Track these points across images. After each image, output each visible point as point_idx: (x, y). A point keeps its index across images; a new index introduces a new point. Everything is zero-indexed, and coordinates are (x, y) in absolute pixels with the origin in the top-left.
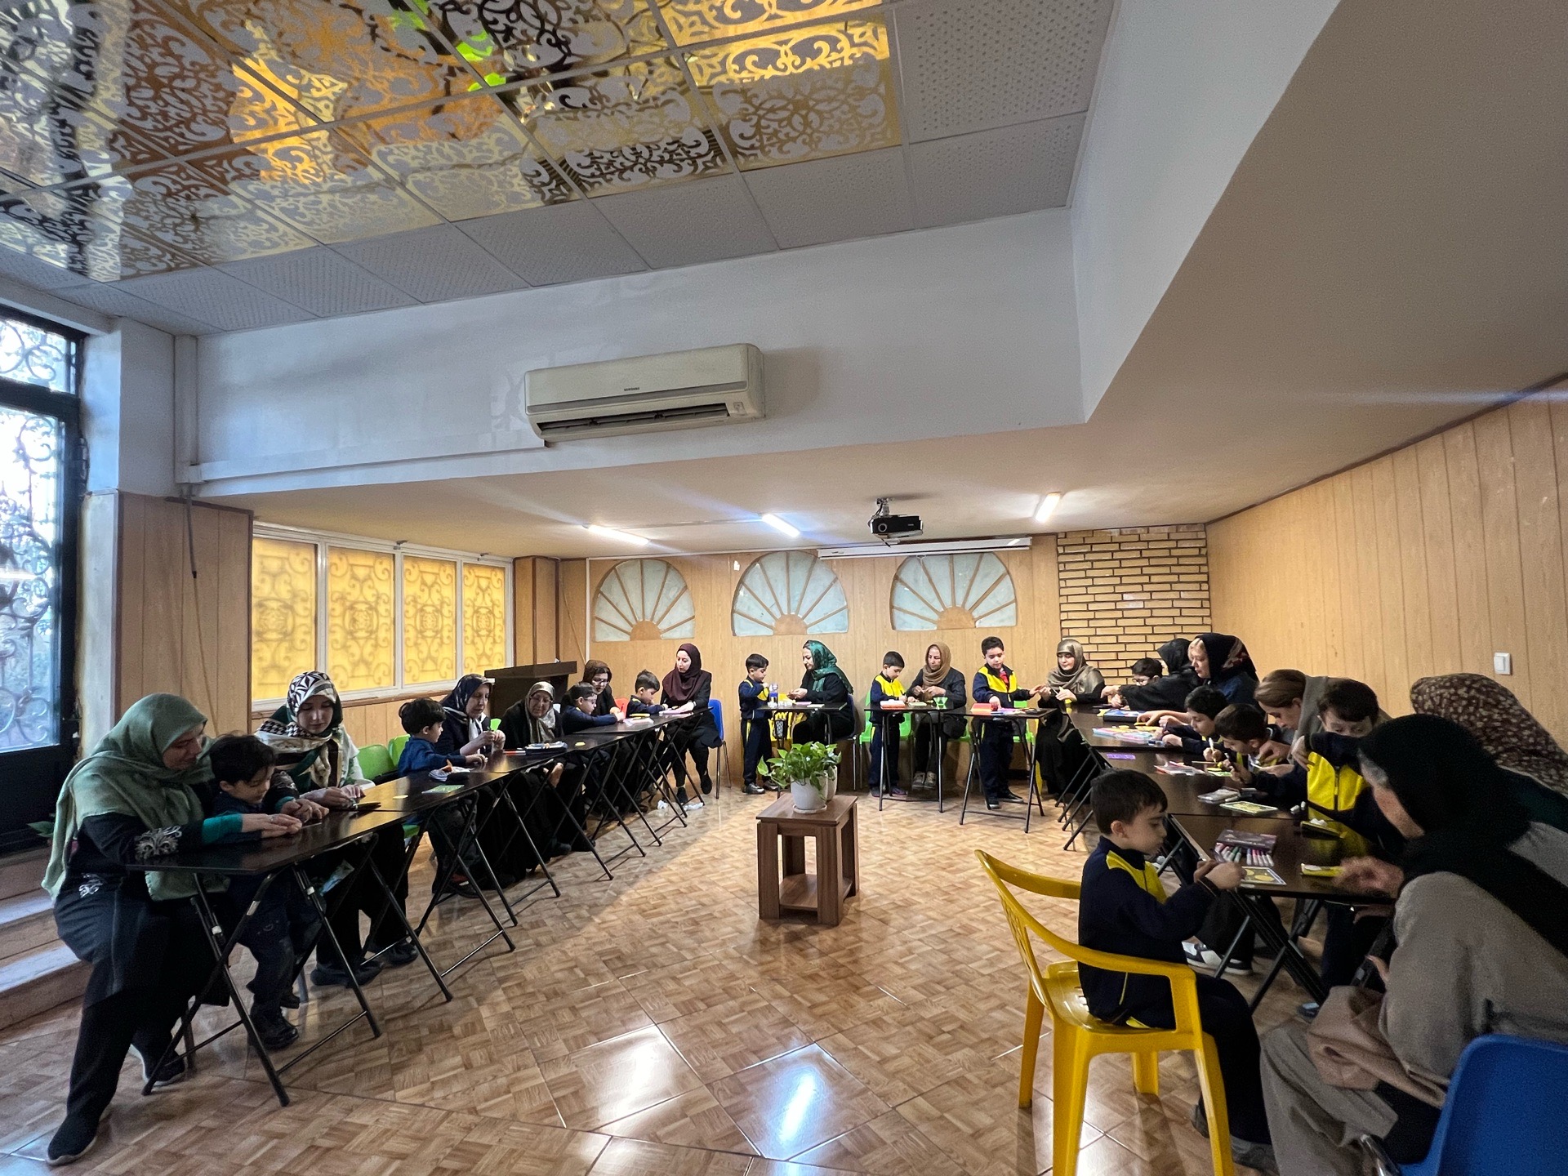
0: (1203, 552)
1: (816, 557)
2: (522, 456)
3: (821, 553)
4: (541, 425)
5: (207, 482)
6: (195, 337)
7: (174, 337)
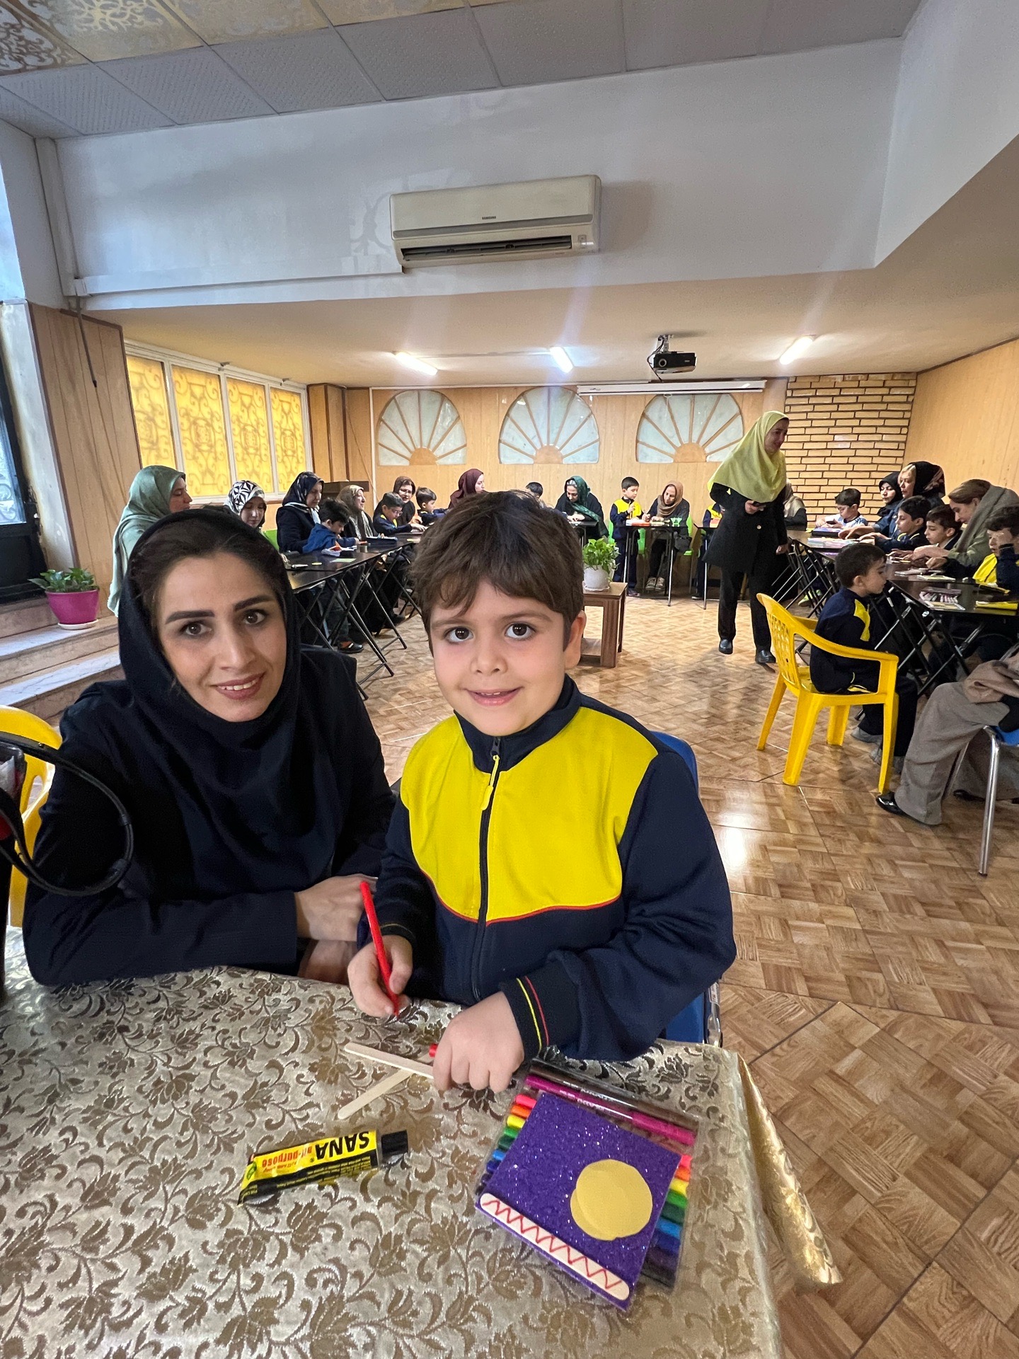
0: (910, 399)
1: (575, 393)
2: (379, 280)
3: (581, 389)
4: (403, 250)
5: (92, 296)
6: (53, 140)
7: (34, 140)
